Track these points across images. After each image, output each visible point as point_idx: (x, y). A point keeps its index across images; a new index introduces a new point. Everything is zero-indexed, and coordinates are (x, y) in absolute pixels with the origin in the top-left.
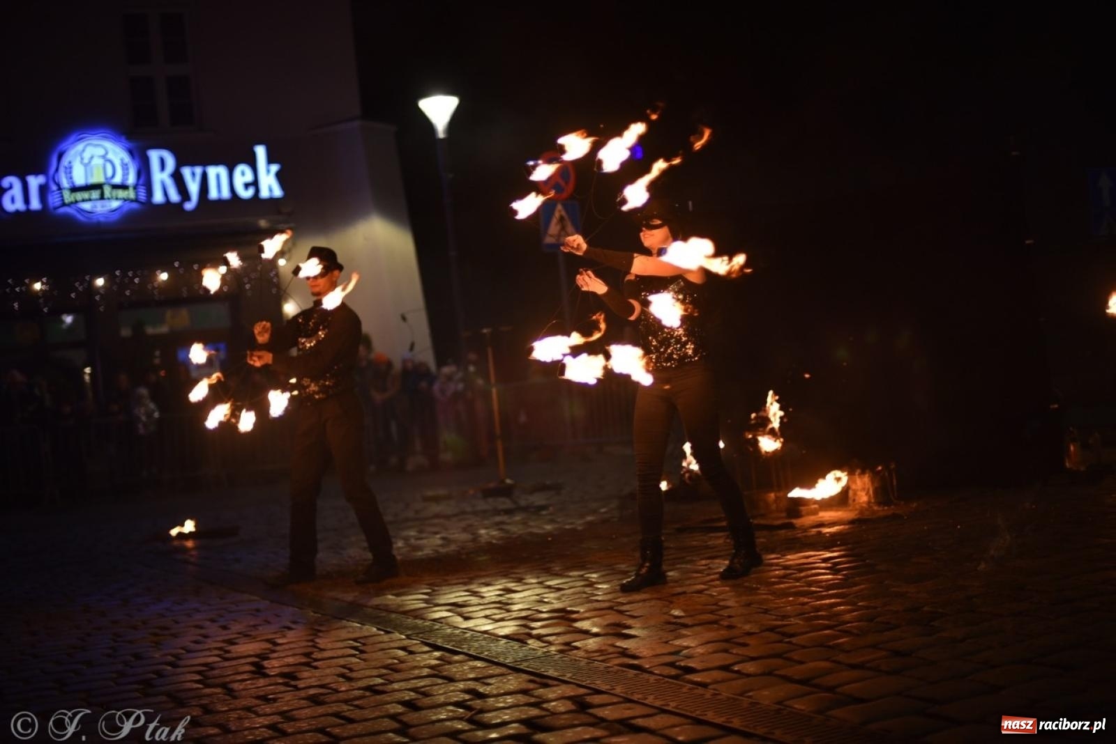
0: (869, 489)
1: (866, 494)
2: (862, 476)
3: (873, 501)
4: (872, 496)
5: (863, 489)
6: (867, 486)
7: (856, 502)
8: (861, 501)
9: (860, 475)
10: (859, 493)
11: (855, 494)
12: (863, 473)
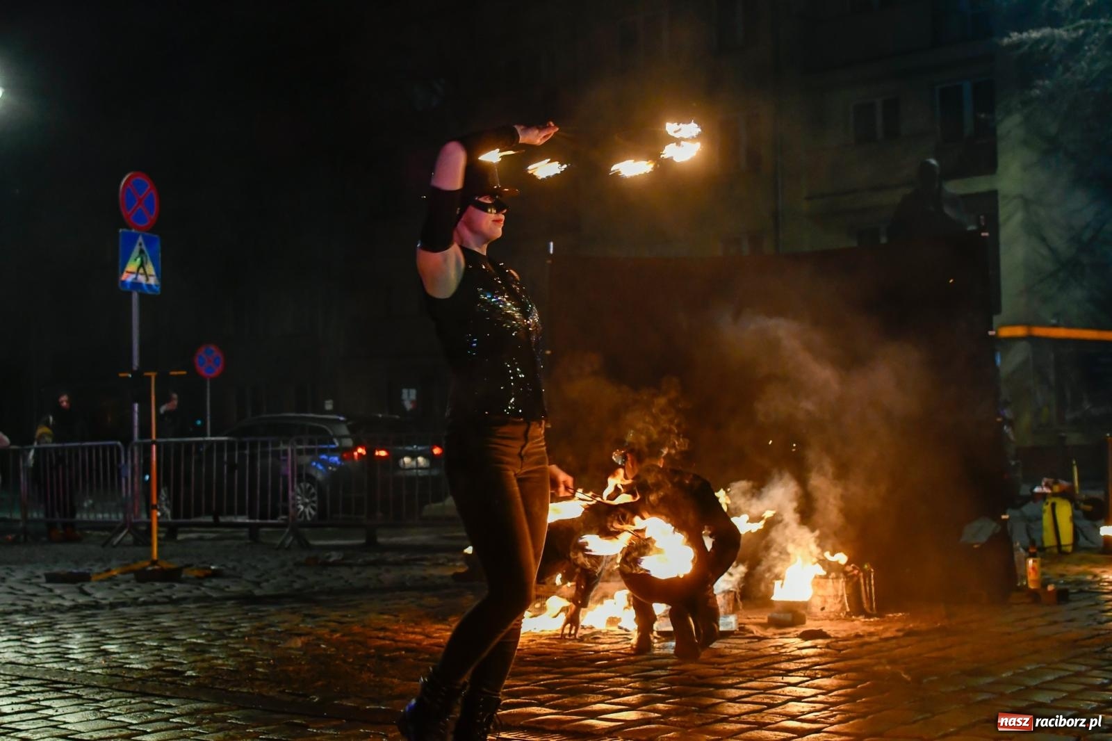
0: (842, 596)
1: (840, 601)
2: (835, 581)
3: (848, 610)
4: (847, 604)
5: (836, 596)
6: (840, 593)
7: (827, 610)
8: (833, 610)
9: (832, 579)
10: (830, 600)
11: (825, 602)
12: (837, 578)
